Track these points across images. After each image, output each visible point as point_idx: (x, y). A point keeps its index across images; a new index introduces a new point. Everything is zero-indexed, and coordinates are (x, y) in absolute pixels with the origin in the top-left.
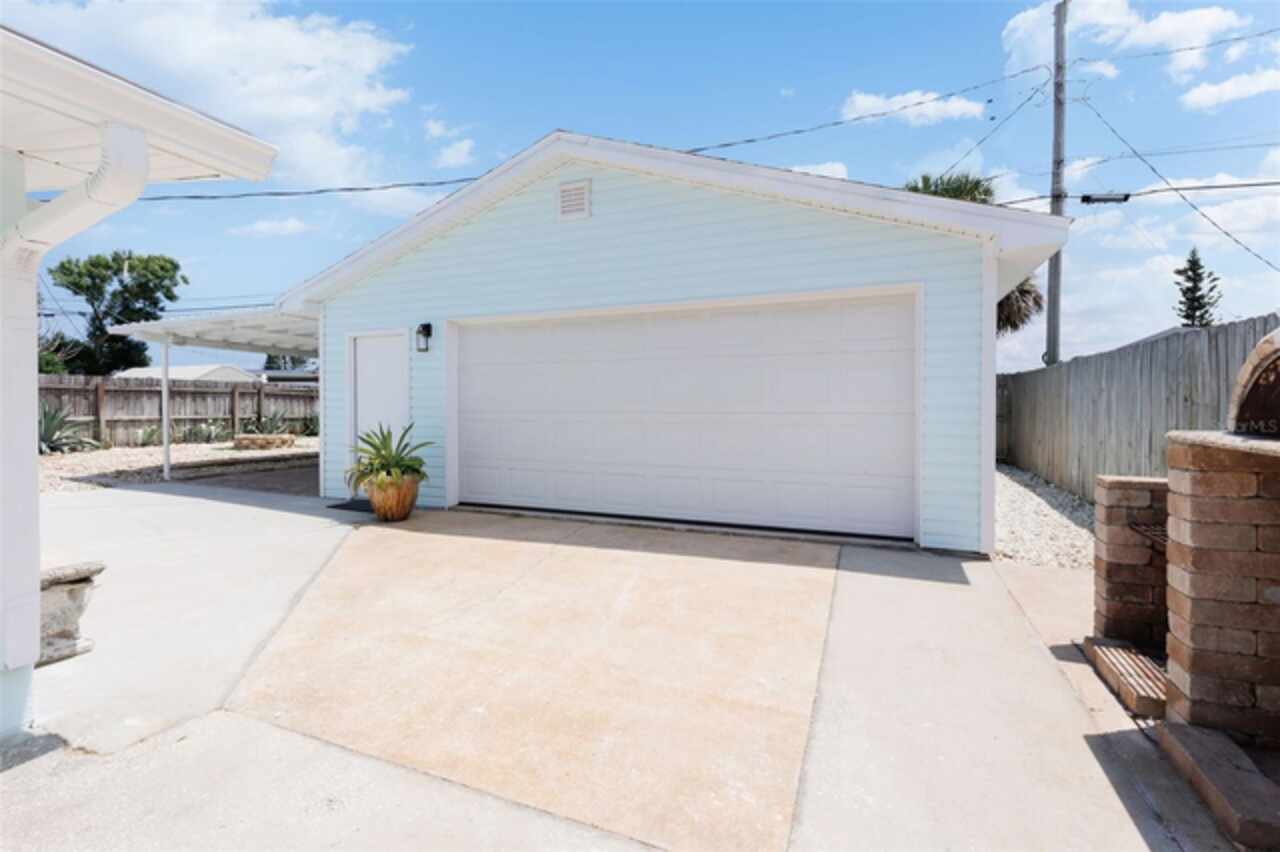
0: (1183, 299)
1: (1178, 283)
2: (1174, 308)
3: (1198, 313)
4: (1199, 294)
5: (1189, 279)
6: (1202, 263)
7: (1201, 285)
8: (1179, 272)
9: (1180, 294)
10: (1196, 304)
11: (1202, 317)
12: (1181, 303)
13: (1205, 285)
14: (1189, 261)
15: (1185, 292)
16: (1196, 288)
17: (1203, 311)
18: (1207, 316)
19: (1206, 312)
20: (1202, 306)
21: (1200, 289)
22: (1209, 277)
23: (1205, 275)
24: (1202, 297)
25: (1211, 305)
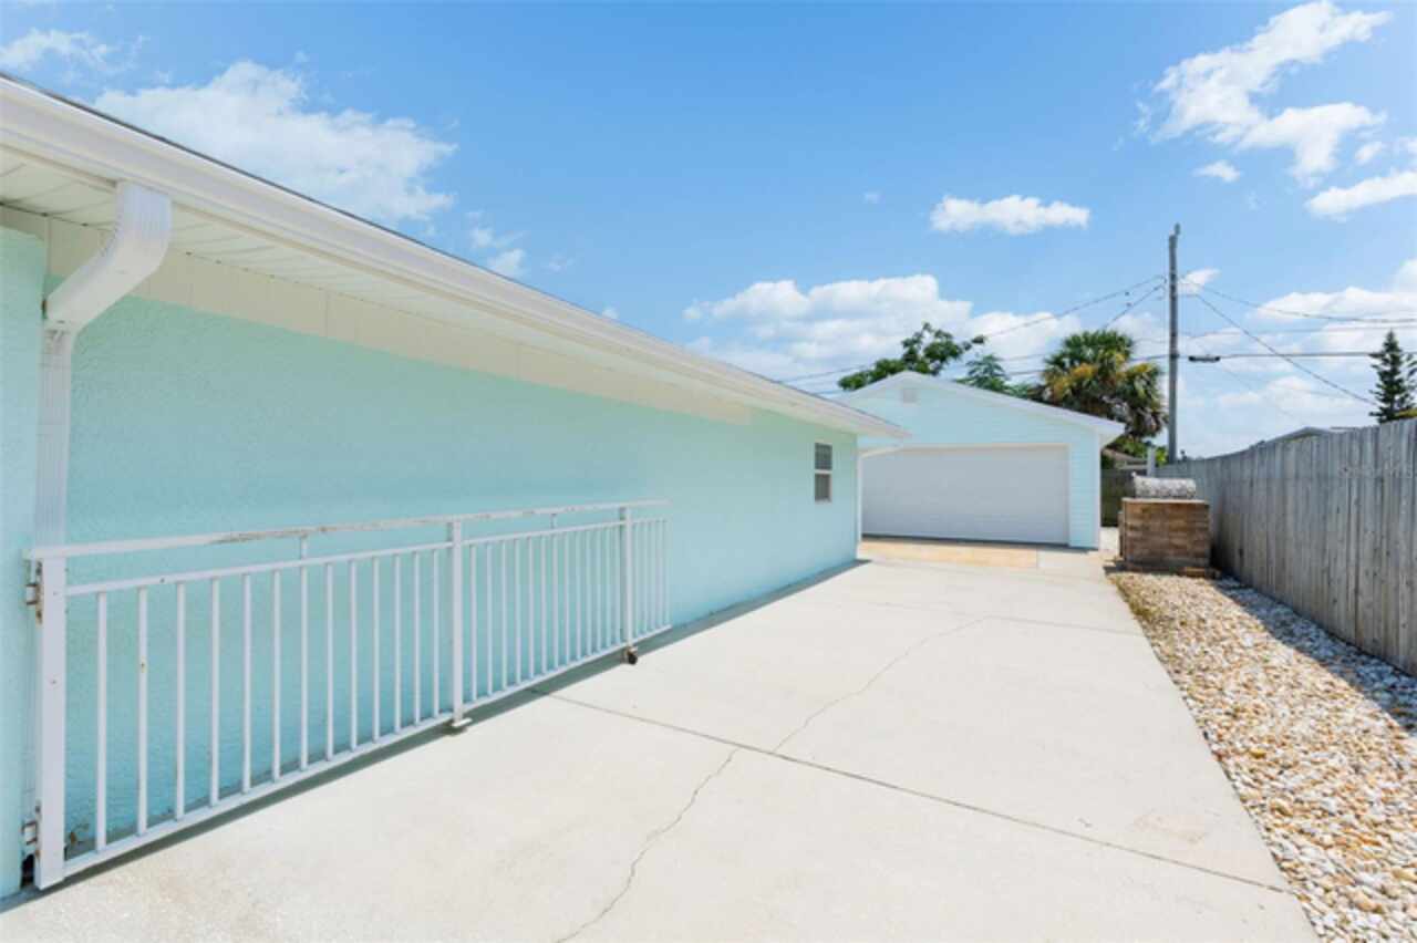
0: (1381, 383)
1: (1375, 366)
2: (1371, 392)
3: (1397, 397)
4: (1397, 377)
5: (1386, 362)
6: (1400, 346)
7: (1401, 368)
8: (1374, 356)
9: (1378, 377)
10: (1395, 388)
11: (1402, 400)
12: (1378, 386)
13: (1404, 370)
14: (1386, 344)
15: (1383, 375)
16: (1395, 372)
17: (1403, 395)
18: (1408, 399)
19: (1407, 396)
20: (1400, 390)
21: (1399, 373)
22: (1409, 359)
23: (1404, 358)
24: (1401, 380)
25: (1412, 388)
